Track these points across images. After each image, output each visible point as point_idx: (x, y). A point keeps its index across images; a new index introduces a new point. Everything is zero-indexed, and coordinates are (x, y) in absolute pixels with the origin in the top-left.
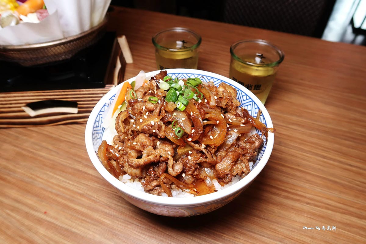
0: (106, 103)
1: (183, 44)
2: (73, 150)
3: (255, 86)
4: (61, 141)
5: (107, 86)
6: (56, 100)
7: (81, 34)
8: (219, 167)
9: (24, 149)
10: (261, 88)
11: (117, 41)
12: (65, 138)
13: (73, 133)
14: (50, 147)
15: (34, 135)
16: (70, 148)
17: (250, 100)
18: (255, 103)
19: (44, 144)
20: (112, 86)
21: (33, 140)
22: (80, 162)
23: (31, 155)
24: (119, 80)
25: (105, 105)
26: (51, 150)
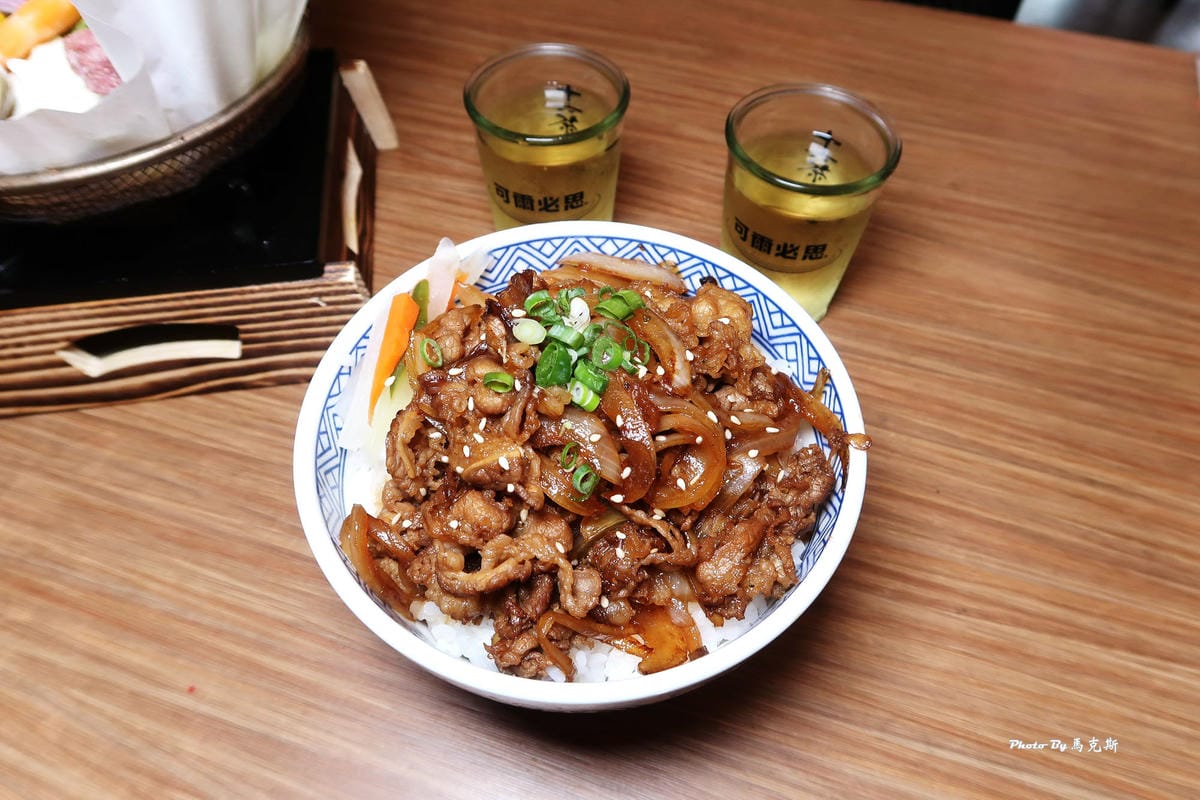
0: (342, 367)
1: (568, 99)
2: (243, 482)
3: (808, 249)
4: (202, 452)
5: (328, 268)
6: (165, 323)
7: (225, 112)
8: (707, 571)
9: (86, 488)
10: (826, 253)
11: (341, 81)
12: (211, 440)
13: (234, 422)
14: (170, 475)
15: (110, 434)
16: (234, 475)
17: (794, 330)
18: (808, 342)
19: (149, 466)
20: (344, 270)
21: (108, 453)
22: (271, 521)
23: (115, 506)
24: (361, 225)
25: (340, 374)
26: (173, 485)
